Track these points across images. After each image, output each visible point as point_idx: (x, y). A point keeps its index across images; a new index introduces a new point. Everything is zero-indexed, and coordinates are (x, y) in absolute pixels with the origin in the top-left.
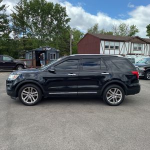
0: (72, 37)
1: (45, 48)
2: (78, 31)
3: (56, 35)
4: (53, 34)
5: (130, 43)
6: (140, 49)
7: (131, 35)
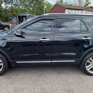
0: (45, 7)
1: (25, 14)
2: (49, 3)
3: (34, 5)
4: (32, 5)
7: (85, 6)
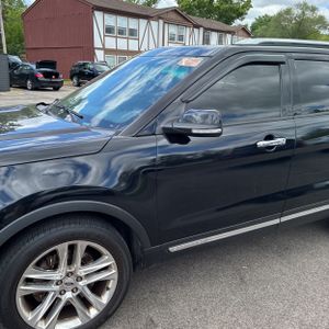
5: (161, 22)
6: (181, 38)
